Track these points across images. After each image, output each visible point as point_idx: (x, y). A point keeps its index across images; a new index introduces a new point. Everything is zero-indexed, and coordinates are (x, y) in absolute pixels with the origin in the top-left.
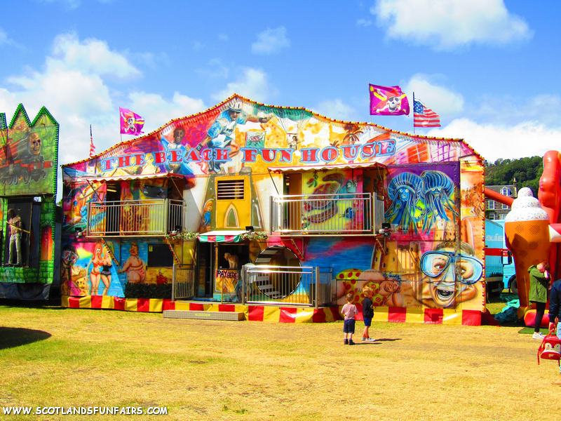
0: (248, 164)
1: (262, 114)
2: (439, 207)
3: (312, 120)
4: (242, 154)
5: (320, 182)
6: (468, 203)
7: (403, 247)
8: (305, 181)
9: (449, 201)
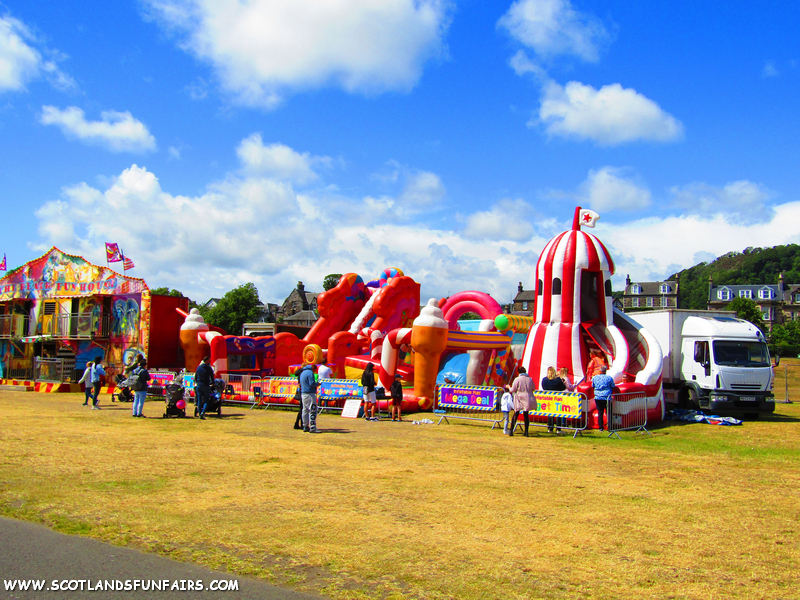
0: (58, 292)
1: (66, 260)
2: (132, 321)
3: (86, 265)
4: (56, 285)
5: (86, 305)
6: (144, 320)
7: (117, 347)
8: (80, 303)
9: (135, 319)
